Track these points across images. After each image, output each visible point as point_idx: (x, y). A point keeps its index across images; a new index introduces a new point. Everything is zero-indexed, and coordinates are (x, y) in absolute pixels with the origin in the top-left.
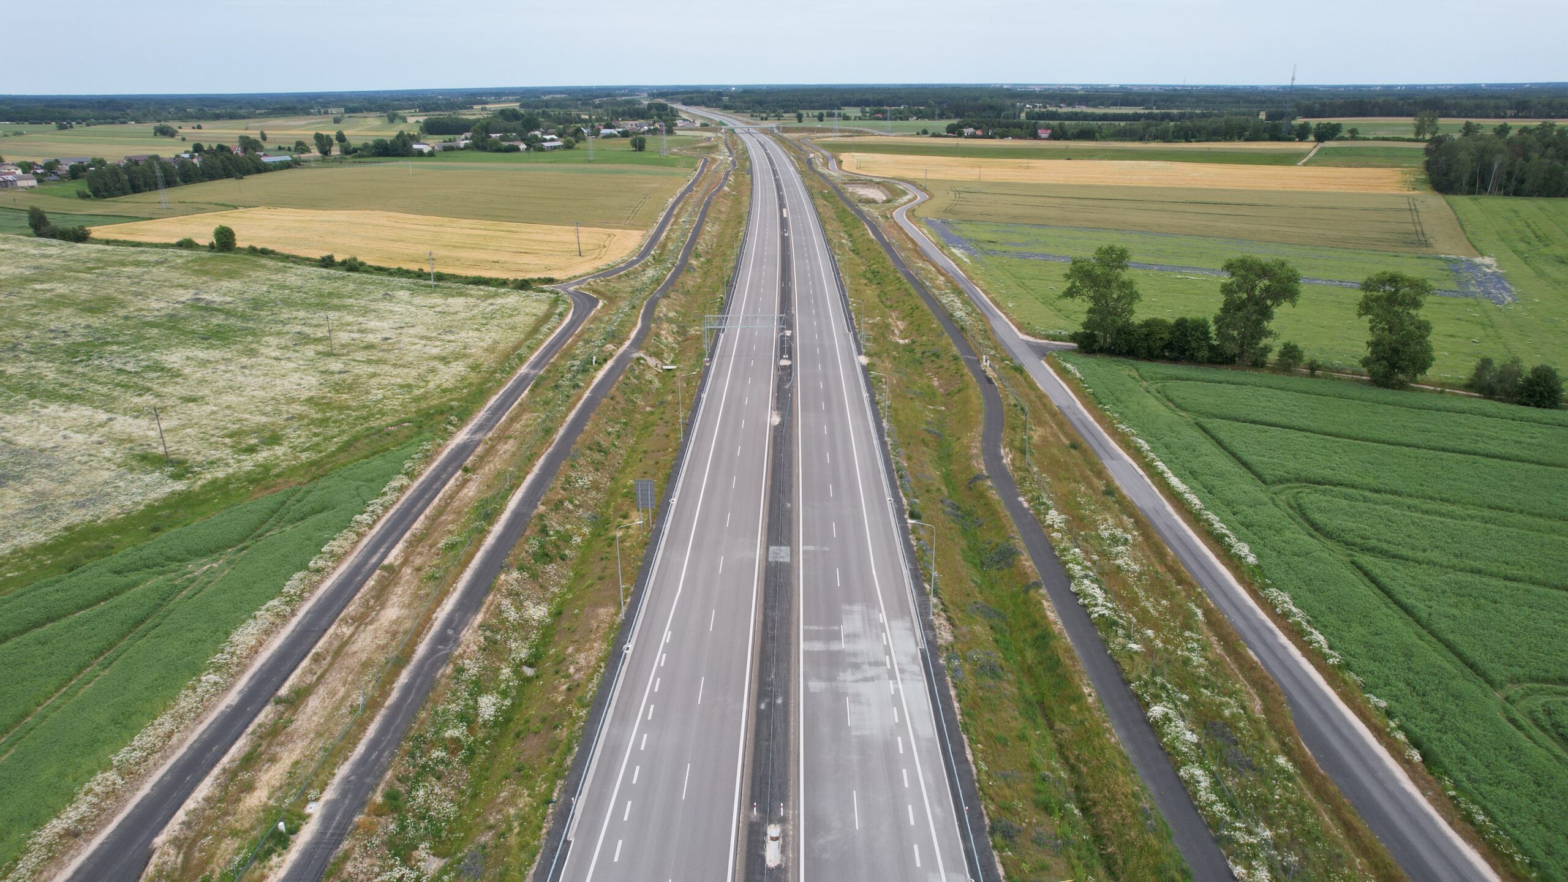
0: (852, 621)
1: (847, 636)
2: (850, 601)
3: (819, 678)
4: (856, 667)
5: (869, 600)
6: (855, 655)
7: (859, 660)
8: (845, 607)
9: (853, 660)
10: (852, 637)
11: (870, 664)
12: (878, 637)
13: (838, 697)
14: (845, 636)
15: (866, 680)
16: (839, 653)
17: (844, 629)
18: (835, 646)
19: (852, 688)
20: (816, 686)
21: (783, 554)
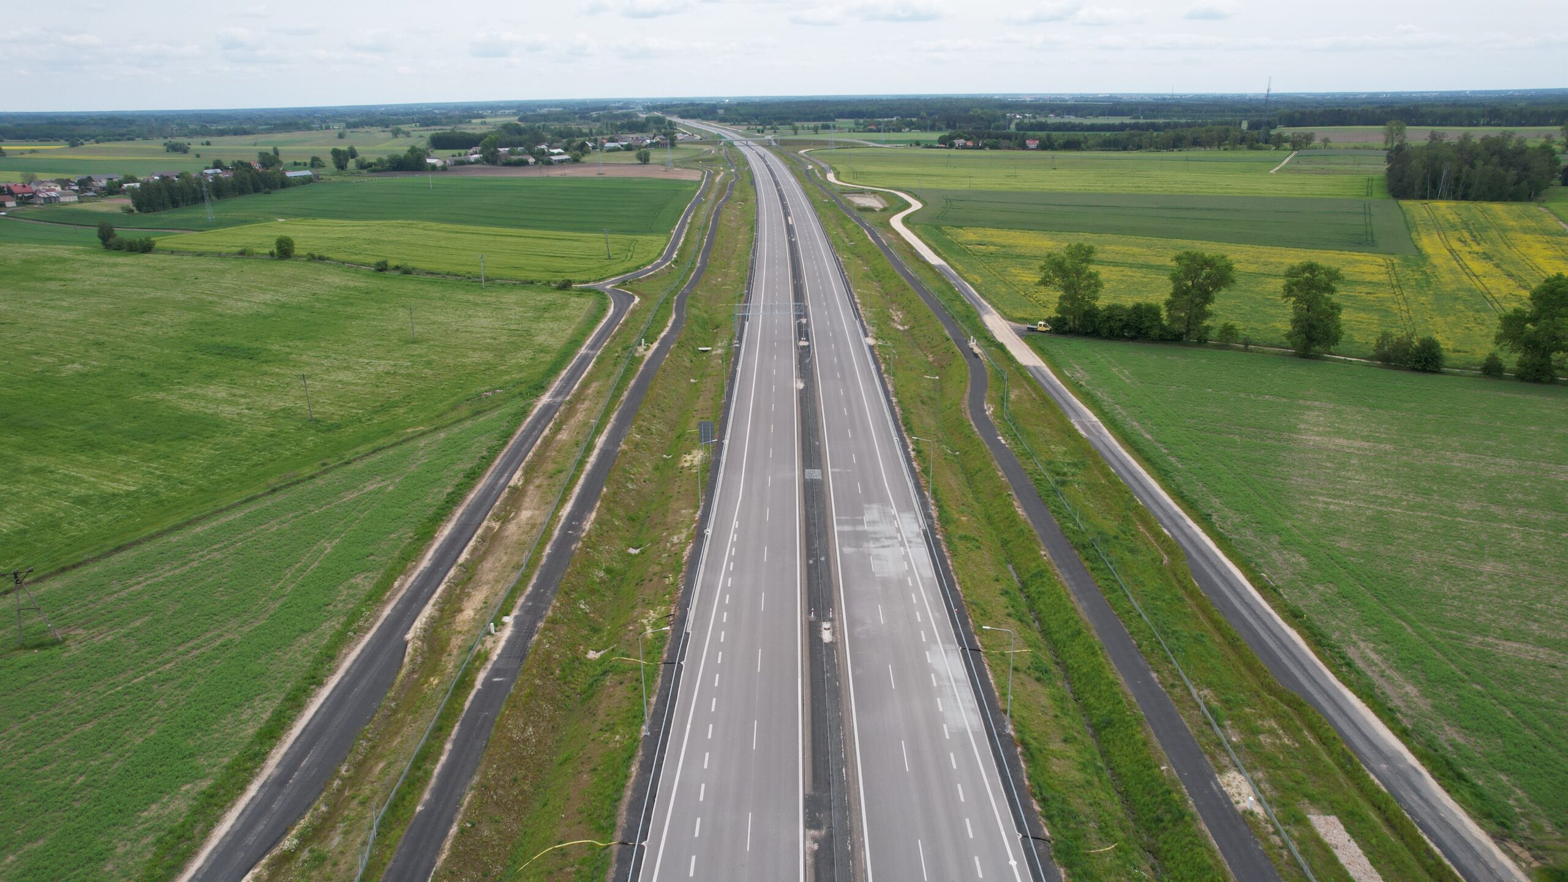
0: (872, 513)
1: (869, 522)
2: (870, 502)
3: (850, 546)
4: (877, 540)
5: (884, 501)
6: (875, 533)
7: (878, 536)
8: (866, 506)
9: (874, 536)
10: (872, 523)
11: (886, 538)
12: (891, 523)
13: (866, 556)
14: (867, 522)
15: (884, 547)
16: (865, 533)
17: (866, 518)
18: (859, 528)
19: (874, 551)
20: (847, 550)
21: (816, 474)
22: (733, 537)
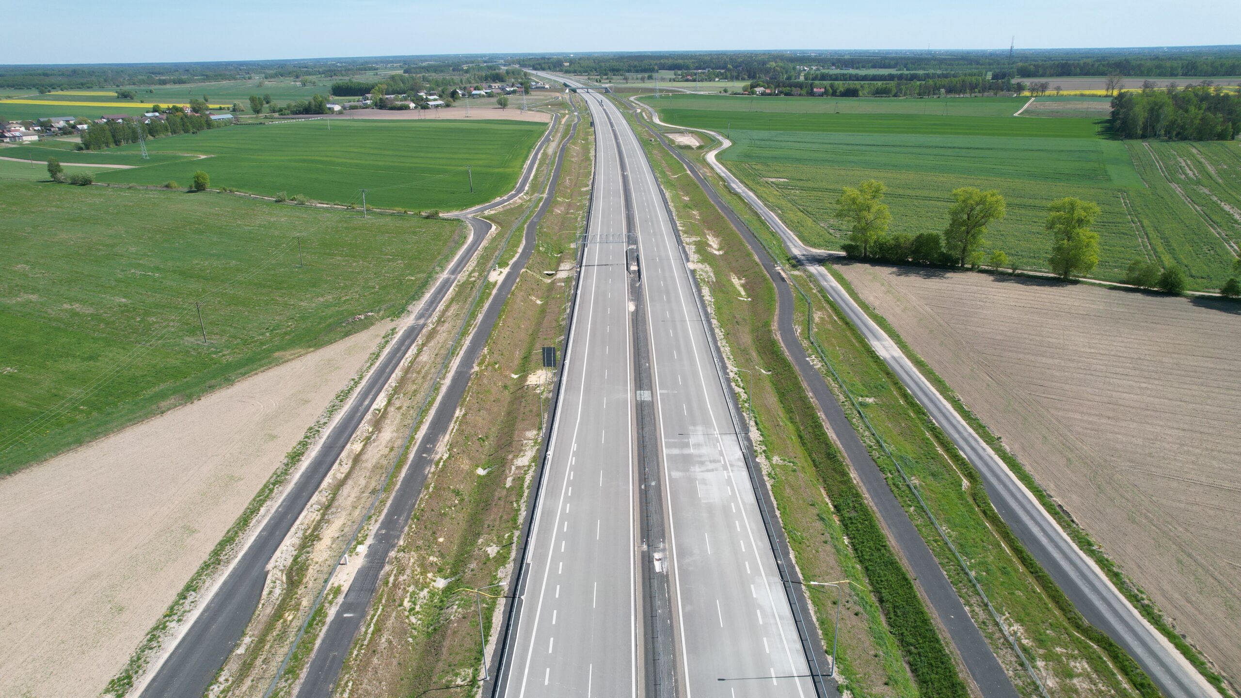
0: (697, 436)
1: (694, 445)
2: (694, 424)
3: (678, 471)
4: (702, 463)
5: (707, 423)
6: (700, 456)
7: (703, 459)
8: (691, 428)
9: (699, 459)
10: (698, 445)
11: (711, 462)
12: (715, 446)
13: (691, 481)
14: (692, 445)
15: (708, 471)
16: (690, 455)
17: (692, 440)
18: (686, 451)
19: (700, 476)
20: (677, 474)
21: (646, 395)
22: (572, 460)
